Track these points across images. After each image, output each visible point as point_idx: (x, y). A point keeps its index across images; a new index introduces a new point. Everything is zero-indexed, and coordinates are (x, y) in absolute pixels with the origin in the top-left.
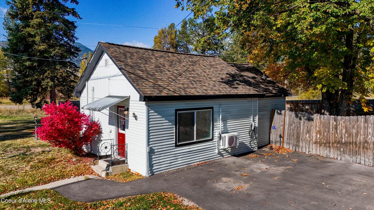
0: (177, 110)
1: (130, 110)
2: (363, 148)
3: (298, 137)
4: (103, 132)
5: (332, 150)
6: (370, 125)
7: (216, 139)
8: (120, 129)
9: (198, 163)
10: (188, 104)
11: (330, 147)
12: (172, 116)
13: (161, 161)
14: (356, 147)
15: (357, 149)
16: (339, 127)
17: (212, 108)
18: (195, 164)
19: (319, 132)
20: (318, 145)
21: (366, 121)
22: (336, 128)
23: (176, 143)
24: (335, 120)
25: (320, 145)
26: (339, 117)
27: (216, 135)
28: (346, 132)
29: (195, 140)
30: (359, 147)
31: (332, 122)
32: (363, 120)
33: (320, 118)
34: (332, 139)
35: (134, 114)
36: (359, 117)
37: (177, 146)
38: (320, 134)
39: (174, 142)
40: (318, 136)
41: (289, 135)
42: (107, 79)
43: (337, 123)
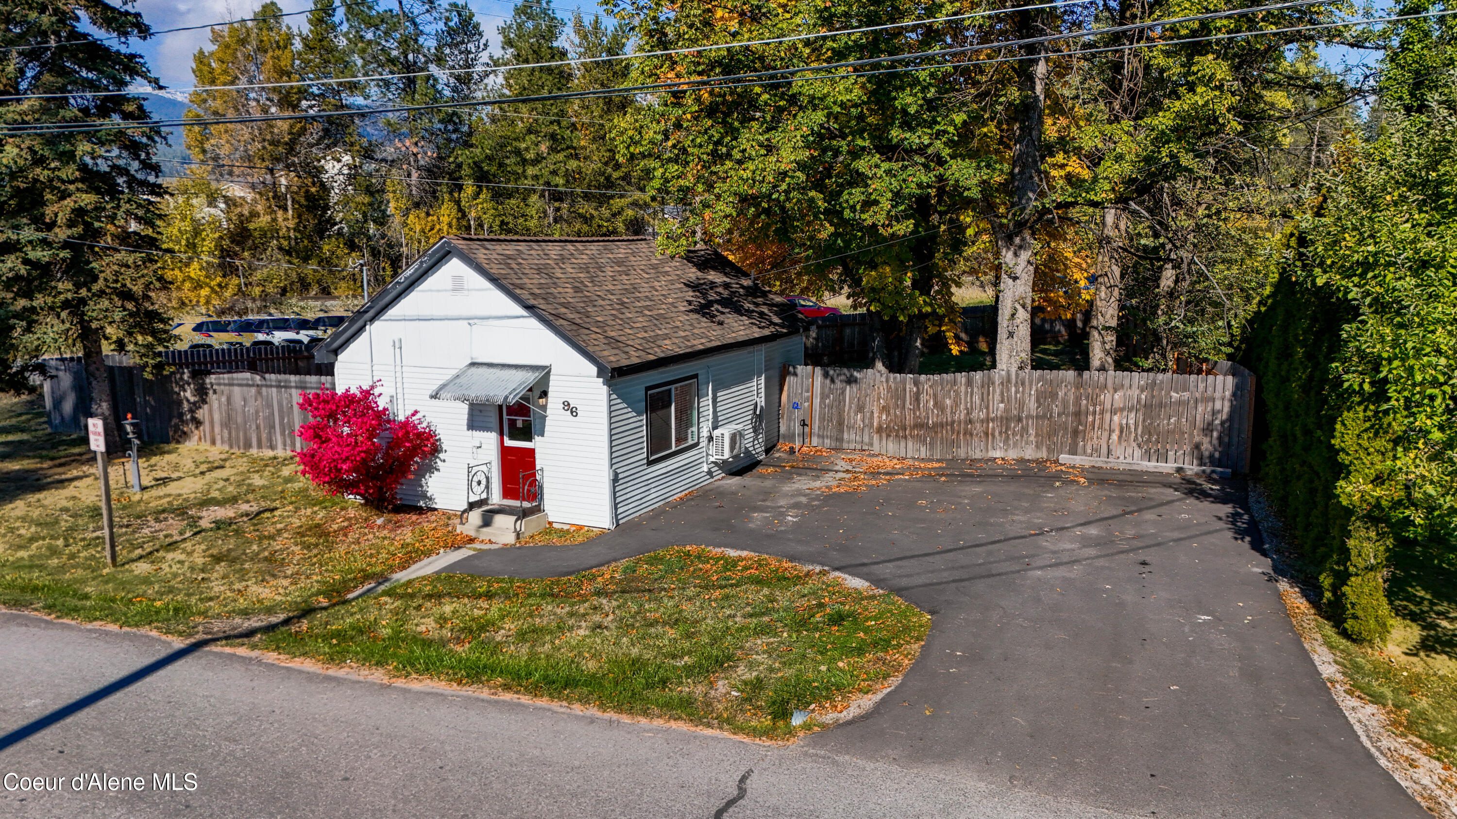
0: (648, 389)
1: (550, 394)
2: (965, 434)
3: (841, 423)
4: (444, 447)
5: (910, 444)
6: (975, 390)
7: (704, 443)
8: (506, 439)
9: (679, 495)
10: (664, 372)
11: (906, 437)
12: (640, 401)
13: (628, 496)
14: (953, 433)
15: (955, 436)
16: (923, 397)
17: (696, 376)
18: (675, 497)
19: (885, 409)
20: (884, 435)
21: (969, 383)
22: (917, 399)
23: (648, 458)
24: (916, 383)
25: (888, 436)
26: (923, 377)
27: (705, 433)
28: (936, 404)
29: (674, 449)
30: (959, 433)
31: (910, 387)
32: (963, 380)
33: (887, 381)
34: (909, 420)
35: (567, 405)
36: (958, 375)
37: (650, 463)
38: (888, 414)
39: (645, 455)
40: (884, 417)
41: (822, 419)
42: (466, 322)
43: (918, 389)
